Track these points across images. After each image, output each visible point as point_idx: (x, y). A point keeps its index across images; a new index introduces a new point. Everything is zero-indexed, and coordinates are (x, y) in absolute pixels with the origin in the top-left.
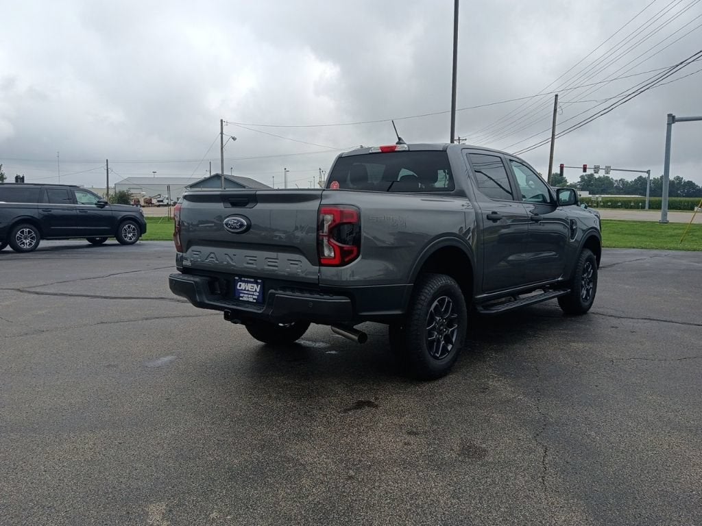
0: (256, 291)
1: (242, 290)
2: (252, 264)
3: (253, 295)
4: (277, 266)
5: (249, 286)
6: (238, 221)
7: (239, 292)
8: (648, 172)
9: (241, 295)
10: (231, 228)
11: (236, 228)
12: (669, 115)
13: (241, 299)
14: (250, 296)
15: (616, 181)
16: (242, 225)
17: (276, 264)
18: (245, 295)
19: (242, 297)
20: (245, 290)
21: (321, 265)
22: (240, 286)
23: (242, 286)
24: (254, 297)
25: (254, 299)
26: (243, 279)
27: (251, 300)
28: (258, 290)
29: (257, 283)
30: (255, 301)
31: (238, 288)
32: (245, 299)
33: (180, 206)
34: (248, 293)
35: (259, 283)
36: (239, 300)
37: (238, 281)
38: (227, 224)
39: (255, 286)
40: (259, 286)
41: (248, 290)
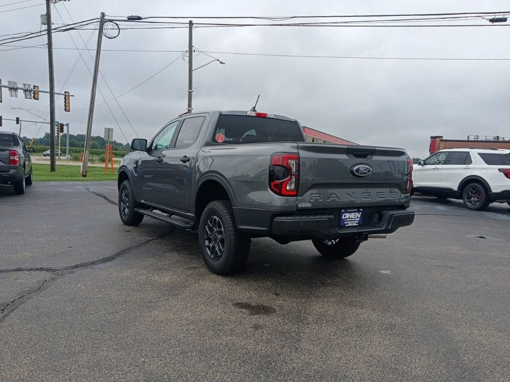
0: (357, 217)
1: (346, 219)
3: (355, 220)
4: (384, 197)
5: (352, 215)
6: (366, 168)
7: (344, 220)
9: (346, 223)
10: (361, 173)
11: (365, 173)
13: (346, 225)
14: (352, 222)
16: (369, 170)
17: (383, 196)
19: (347, 224)
20: (349, 218)
21: (405, 193)
22: (345, 216)
23: (346, 216)
24: (356, 222)
25: (357, 223)
26: (348, 210)
27: (354, 224)
28: (359, 217)
29: (358, 212)
30: (357, 225)
31: (343, 218)
32: (349, 225)
33: (297, 156)
34: (352, 220)
35: (361, 211)
36: (344, 227)
37: (344, 212)
38: (357, 170)
39: (357, 214)
40: (360, 213)
41: (351, 218)
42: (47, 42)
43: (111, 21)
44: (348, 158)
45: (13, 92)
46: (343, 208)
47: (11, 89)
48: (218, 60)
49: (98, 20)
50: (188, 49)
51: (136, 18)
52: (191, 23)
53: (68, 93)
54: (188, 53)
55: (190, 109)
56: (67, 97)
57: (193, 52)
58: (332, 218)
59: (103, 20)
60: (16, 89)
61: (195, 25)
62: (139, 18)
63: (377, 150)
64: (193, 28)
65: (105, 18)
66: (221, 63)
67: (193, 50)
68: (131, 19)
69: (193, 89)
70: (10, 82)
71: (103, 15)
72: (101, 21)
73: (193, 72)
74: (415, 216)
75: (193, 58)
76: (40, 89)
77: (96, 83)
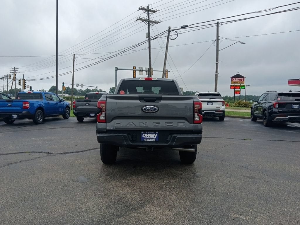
0: (154, 137)
1: (146, 137)
2: (158, 125)
4: (172, 125)
5: (150, 135)
6: (153, 108)
8: (97, 87)
9: (145, 139)
10: (148, 111)
11: (151, 111)
12: (116, 67)
15: (78, 90)
16: (155, 109)
17: (172, 124)
18: (148, 139)
19: (146, 140)
20: (148, 137)
21: (194, 123)
22: (144, 135)
24: (154, 139)
25: (154, 140)
26: (146, 132)
27: (152, 141)
28: (156, 136)
29: (155, 133)
30: (154, 141)
31: (143, 136)
32: (148, 141)
33: (105, 102)
34: (150, 138)
35: (157, 133)
36: (143, 141)
37: (143, 133)
38: (145, 109)
39: (154, 135)
40: (157, 134)
41: (150, 137)
42: (148, 46)
43: (173, 30)
44: (140, 102)
45: (141, 72)
46: (142, 131)
47: (140, 71)
48: (240, 42)
49: (167, 31)
50: (216, 39)
51: (185, 26)
52: (218, 23)
53: (167, 70)
54: (216, 41)
55: (217, 73)
56: (167, 73)
57: (219, 40)
58: (126, 136)
59: (169, 30)
60: (142, 71)
61: (220, 24)
62: (187, 26)
63: (163, 97)
64: (219, 26)
65: (171, 29)
66: (242, 43)
67: (219, 38)
68: (183, 27)
69: (219, 62)
70: (139, 68)
71: (170, 28)
72: (168, 32)
73: (219, 52)
74: (202, 138)
75: (219, 43)
76: (153, 70)
77: (166, 65)
